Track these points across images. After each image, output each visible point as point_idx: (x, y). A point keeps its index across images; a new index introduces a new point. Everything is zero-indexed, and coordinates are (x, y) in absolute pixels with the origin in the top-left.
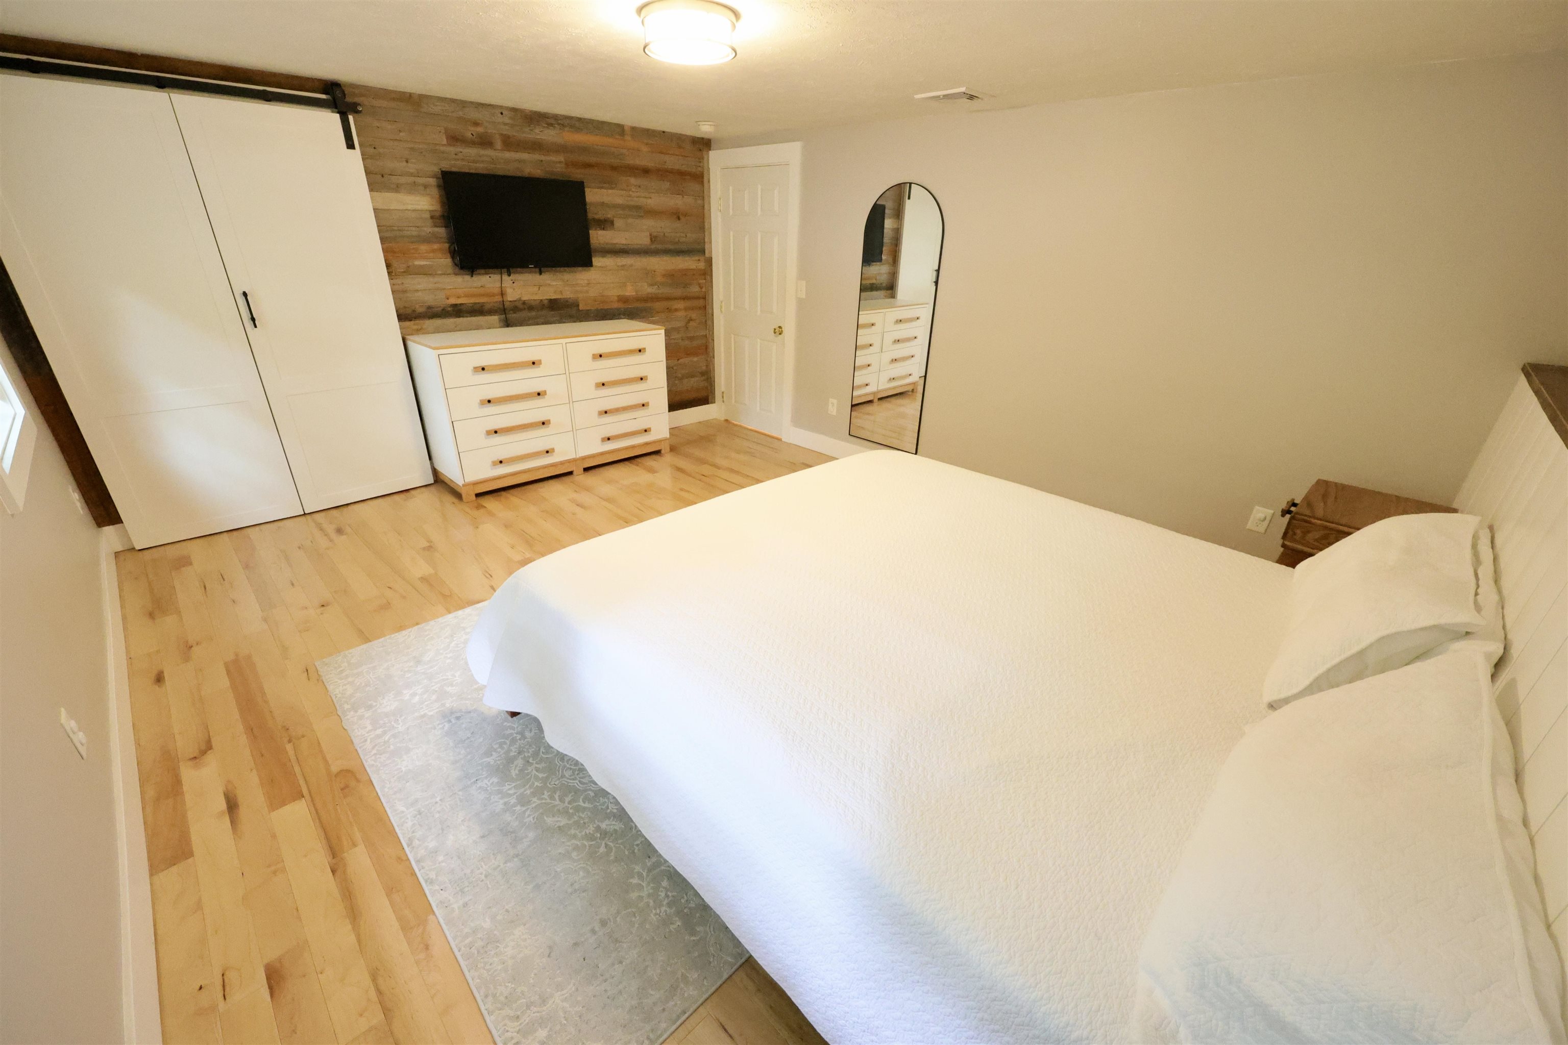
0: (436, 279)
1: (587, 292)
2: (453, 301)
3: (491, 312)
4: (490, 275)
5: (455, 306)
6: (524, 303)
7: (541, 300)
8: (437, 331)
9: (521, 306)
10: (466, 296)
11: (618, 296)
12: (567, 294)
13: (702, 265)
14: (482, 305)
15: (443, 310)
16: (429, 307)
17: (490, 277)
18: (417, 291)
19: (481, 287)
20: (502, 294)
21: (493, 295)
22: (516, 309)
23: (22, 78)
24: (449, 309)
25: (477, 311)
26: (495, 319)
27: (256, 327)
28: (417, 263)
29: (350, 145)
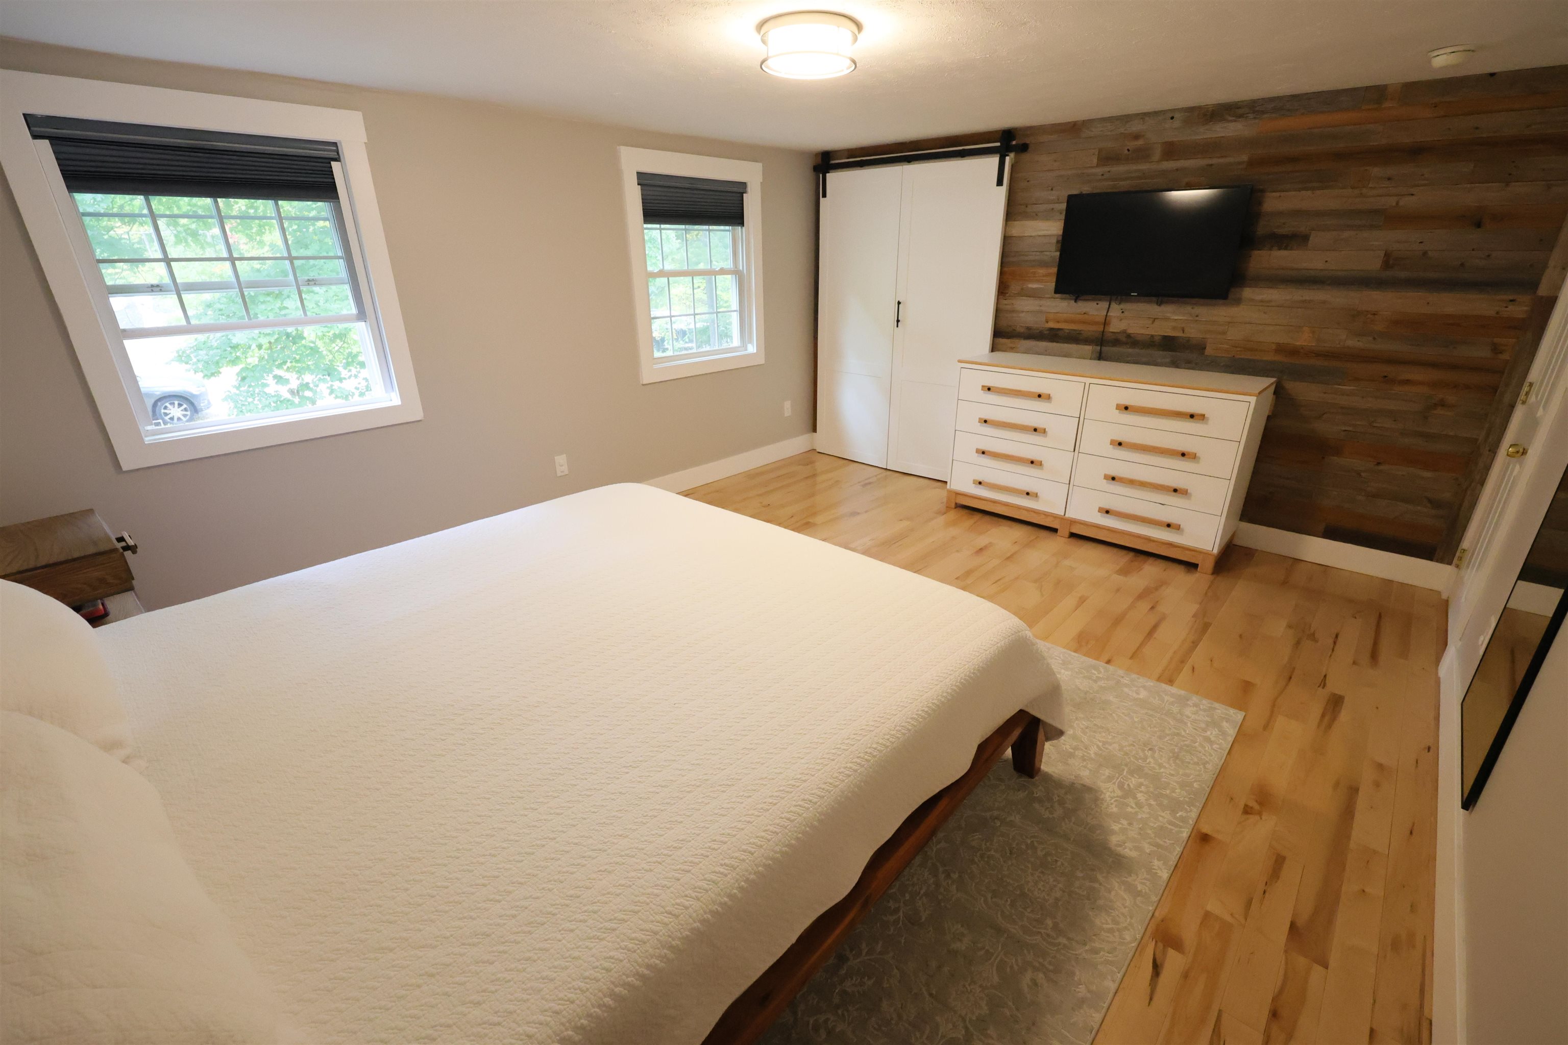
0: (1043, 302)
1: (1224, 333)
2: (1051, 325)
3: (1087, 341)
4: (1098, 302)
5: (1051, 329)
6: (1129, 336)
7: (1152, 336)
8: (1027, 351)
9: (1124, 339)
10: (1066, 321)
11: (1278, 344)
12: (1193, 332)
13: (1519, 309)
14: (1079, 333)
15: (1040, 332)
16: (1029, 328)
17: (1097, 304)
18: (1023, 312)
19: (1084, 314)
20: (1106, 323)
21: (1096, 323)
22: (1116, 342)
23: (857, 171)
24: (1046, 332)
25: (1074, 338)
26: (1088, 349)
27: (897, 326)
28: (1030, 286)
29: (1000, 183)
